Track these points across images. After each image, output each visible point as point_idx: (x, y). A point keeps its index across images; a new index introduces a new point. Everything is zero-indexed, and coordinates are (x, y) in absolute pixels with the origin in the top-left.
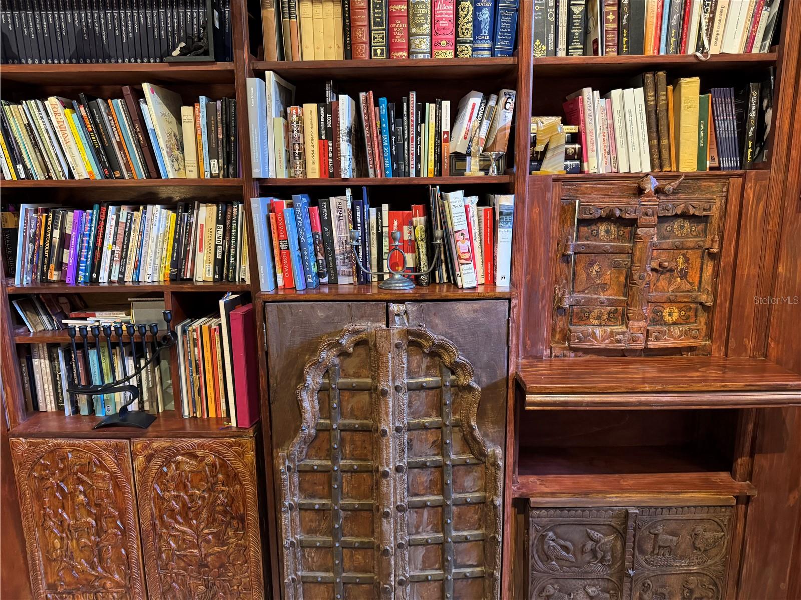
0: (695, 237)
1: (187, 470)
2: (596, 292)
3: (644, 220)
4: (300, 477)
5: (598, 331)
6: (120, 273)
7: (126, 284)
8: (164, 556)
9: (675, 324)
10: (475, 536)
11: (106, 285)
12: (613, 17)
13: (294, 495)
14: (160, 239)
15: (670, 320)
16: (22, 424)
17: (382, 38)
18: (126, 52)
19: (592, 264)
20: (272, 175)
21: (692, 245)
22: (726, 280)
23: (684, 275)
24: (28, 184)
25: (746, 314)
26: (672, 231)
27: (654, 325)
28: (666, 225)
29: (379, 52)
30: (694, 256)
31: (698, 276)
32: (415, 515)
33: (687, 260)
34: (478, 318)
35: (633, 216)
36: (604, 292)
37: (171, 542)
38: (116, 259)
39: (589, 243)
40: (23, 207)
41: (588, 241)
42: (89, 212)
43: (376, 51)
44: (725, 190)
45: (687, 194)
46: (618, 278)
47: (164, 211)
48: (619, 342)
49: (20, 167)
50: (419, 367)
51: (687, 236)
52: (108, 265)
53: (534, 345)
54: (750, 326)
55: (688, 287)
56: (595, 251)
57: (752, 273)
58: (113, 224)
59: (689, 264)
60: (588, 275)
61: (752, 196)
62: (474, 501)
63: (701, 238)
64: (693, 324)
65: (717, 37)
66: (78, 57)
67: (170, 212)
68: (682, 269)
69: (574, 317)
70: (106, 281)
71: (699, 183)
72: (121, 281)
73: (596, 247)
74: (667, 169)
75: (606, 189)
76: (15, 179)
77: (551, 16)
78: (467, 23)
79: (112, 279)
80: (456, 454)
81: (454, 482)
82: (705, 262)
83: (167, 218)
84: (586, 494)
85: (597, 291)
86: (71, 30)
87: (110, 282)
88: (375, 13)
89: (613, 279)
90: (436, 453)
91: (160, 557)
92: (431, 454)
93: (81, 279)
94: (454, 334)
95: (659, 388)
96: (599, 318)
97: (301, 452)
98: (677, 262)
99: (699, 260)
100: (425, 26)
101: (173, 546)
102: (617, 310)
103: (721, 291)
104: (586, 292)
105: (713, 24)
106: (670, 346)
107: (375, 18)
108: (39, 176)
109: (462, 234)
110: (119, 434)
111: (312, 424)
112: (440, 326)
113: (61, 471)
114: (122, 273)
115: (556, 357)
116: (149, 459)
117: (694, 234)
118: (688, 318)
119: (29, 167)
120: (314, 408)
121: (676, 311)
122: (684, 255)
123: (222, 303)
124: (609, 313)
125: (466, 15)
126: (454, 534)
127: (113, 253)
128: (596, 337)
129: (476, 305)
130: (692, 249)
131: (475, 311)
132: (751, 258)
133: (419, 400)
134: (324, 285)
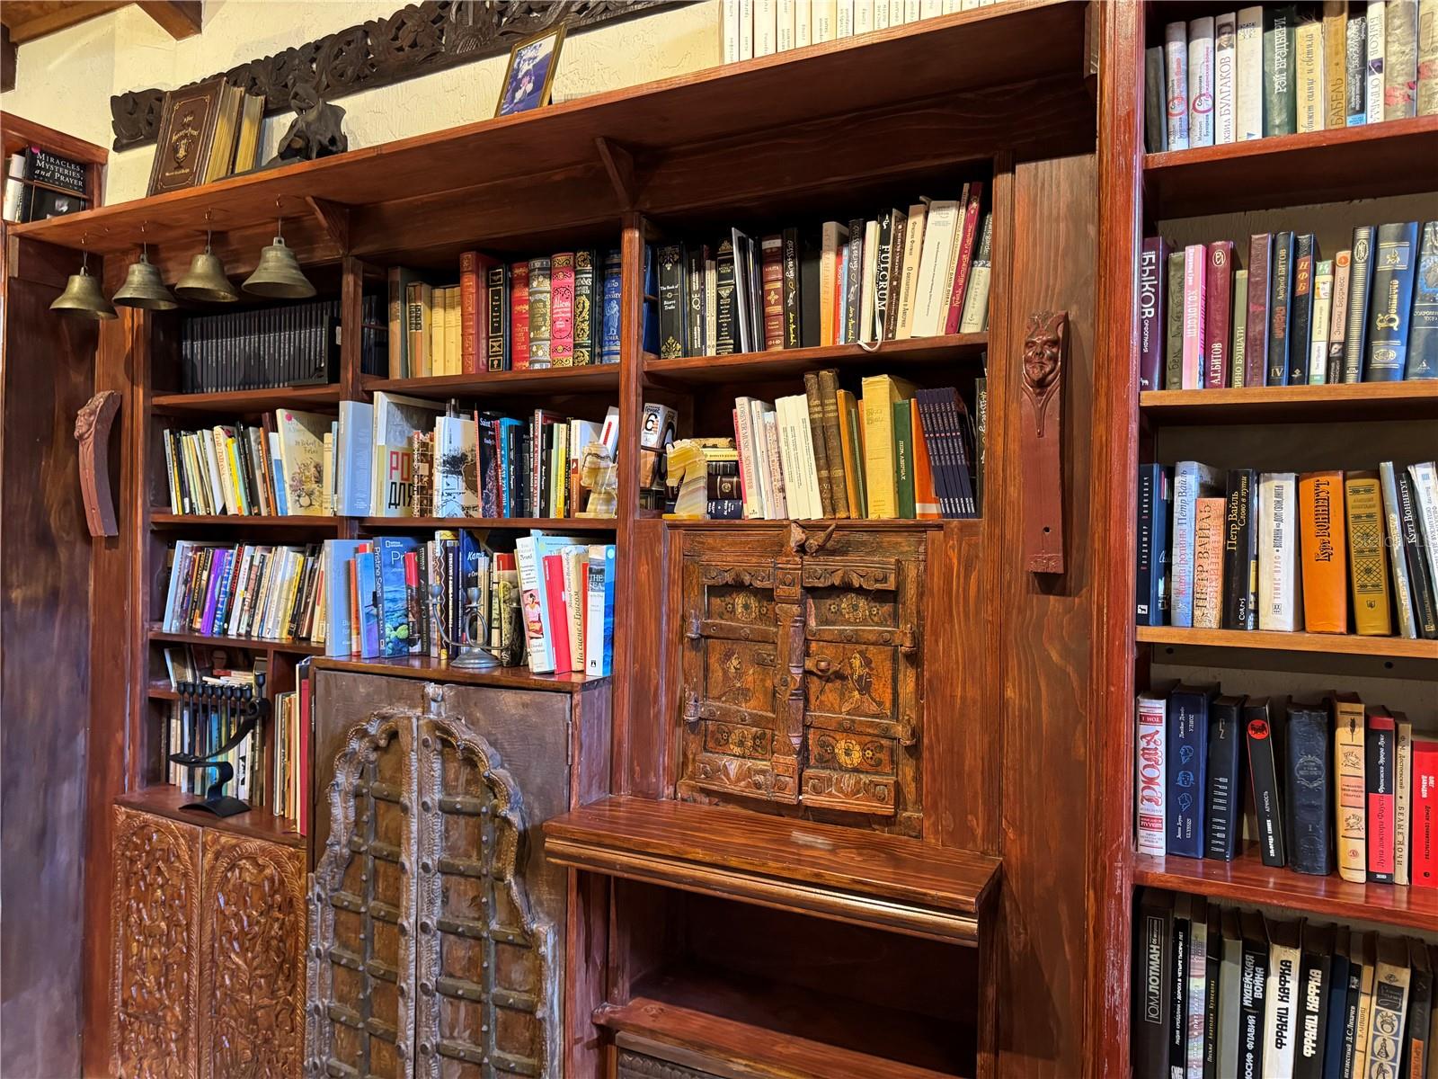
0: (877, 624)
1: (248, 879)
2: (735, 700)
3: (781, 591)
4: (336, 914)
5: (733, 766)
6: (248, 625)
7: (253, 639)
8: (218, 993)
9: (856, 770)
10: (523, 1065)
11: (234, 637)
12: (777, 297)
13: (324, 938)
14: (286, 586)
15: (849, 762)
16: (138, 793)
17: (499, 346)
18: (282, 378)
19: (728, 656)
20: (372, 513)
21: (872, 638)
22: (935, 703)
23: (865, 687)
24: (190, 520)
25: (966, 768)
26: (839, 612)
27: (823, 768)
28: (829, 602)
29: (496, 362)
30: (880, 658)
31: (889, 691)
32: (449, 1008)
33: (867, 662)
34: (528, 716)
35: (767, 584)
36: (746, 701)
37: (226, 977)
38: (246, 608)
39: (723, 622)
40: (180, 544)
41: (722, 618)
42: (231, 551)
43: (492, 361)
44: (922, 549)
45: (861, 554)
46: (763, 680)
47: (292, 554)
48: (758, 786)
49: (186, 500)
50: (457, 779)
51: (864, 622)
52: (238, 614)
53: (645, 775)
54: (976, 793)
55: (874, 708)
56: (730, 636)
57: (968, 695)
58: (247, 567)
59: (872, 669)
60: (725, 672)
61: (955, 561)
62: (521, 1006)
63: (889, 626)
64: (887, 774)
65: (904, 313)
66: (246, 384)
67: (299, 555)
68: (860, 677)
69: (709, 739)
70: (235, 633)
71: (879, 538)
72: (248, 633)
73: (731, 629)
74: (842, 514)
75: (741, 543)
76: (181, 513)
77: (696, 303)
78: (582, 322)
79: (240, 631)
80: (501, 924)
81: (498, 969)
82: (902, 668)
83: (294, 562)
84: (702, 1047)
85: (738, 699)
86: (242, 356)
87: (239, 635)
88: (493, 317)
89: (758, 682)
90: (477, 916)
91: (213, 995)
92: (471, 916)
93: (216, 629)
94: (500, 737)
95: (717, 858)
96: (741, 744)
97: (333, 878)
98: (851, 664)
99: (888, 664)
100: (543, 328)
101: (228, 982)
102: (765, 733)
103: (929, 721)
104: (724, 699)
105: (898, 294)
106: (839, 807)
107: (493, 323)
108: (201, 512)
109: (531, 596)
110: (198, 819)
111: (344, 840)
112: (482, 723)
113: (148, 853)
114: (250, 625)
115: (683, 800)
116: (217, 856)
117: (876, 619)
118: (879, 763)
119: (194, 501)
120: (346, 818)
121: (857, 748)
122: (860, 653)
123: (297, 666)
124: (754, 738)
125: (581, 312)
126: (496, 1053)
127: (244, 599)
128: (728, 774)
129: (526, 697)
130: (873, 644)
131: (525, 705)
132: (964, 668)
133: (457, 829)
134: (414, 656)
